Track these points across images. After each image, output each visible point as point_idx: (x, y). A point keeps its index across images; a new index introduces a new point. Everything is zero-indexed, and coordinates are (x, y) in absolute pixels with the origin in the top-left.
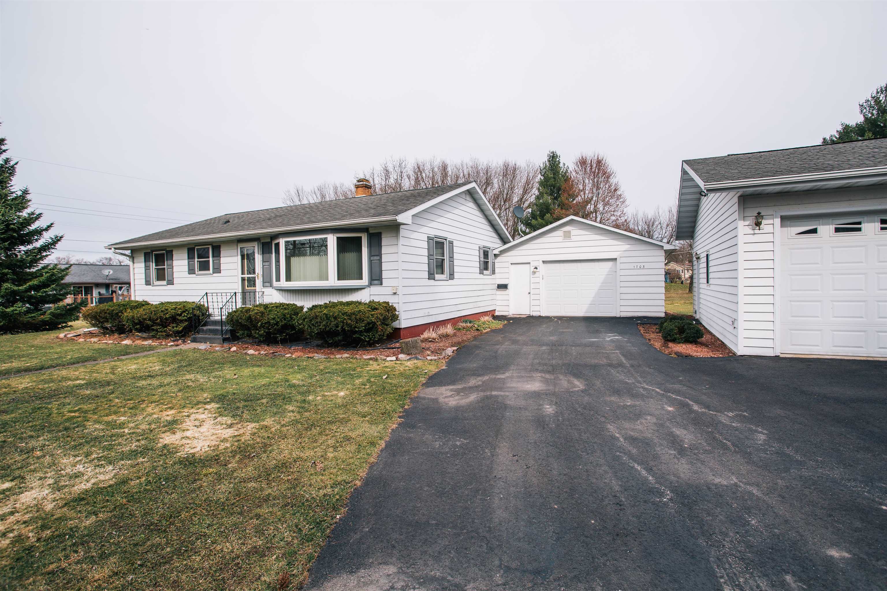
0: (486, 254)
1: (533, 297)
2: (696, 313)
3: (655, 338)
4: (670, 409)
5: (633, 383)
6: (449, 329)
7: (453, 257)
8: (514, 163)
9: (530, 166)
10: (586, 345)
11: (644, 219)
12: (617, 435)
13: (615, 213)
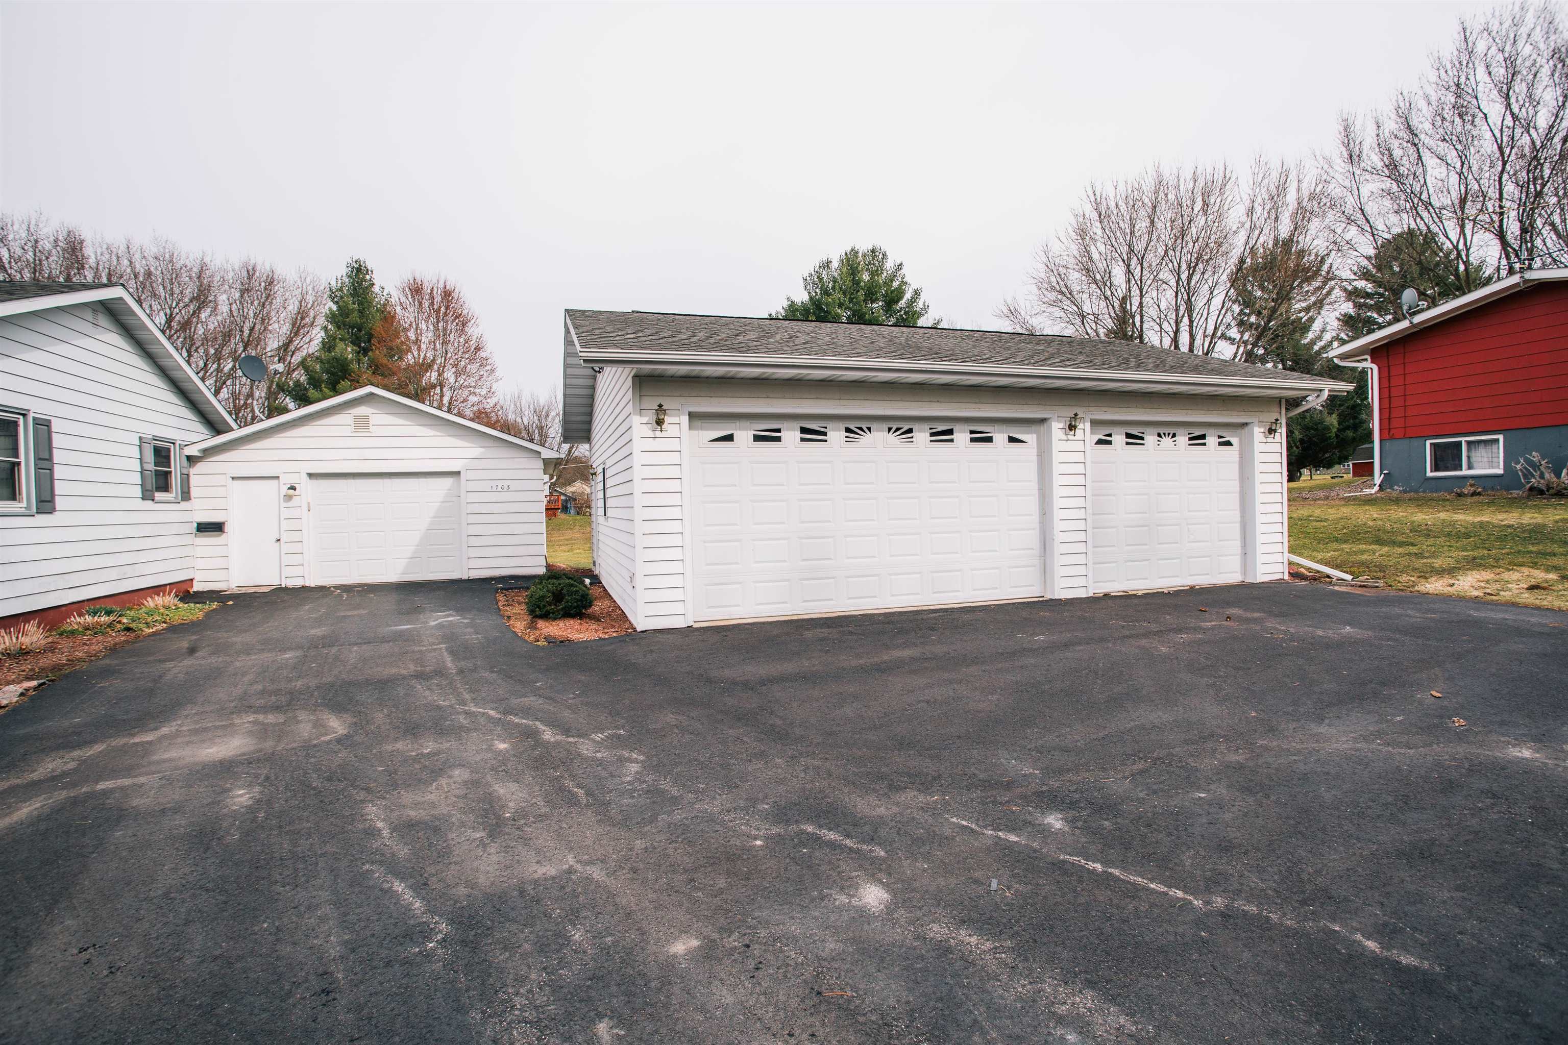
0: (162, 454)
1: (286, 548)
2: (594, 565)
3: (519, 614)
4: (502, 746)
5: (451, 706)
6: (33, 636)
7: (50, 459)
8: (268, 268)
9: (308, 280)
10: (384, 640)
11: (532, 407)
12: (380, 825)
13: (477, 391)
